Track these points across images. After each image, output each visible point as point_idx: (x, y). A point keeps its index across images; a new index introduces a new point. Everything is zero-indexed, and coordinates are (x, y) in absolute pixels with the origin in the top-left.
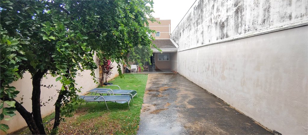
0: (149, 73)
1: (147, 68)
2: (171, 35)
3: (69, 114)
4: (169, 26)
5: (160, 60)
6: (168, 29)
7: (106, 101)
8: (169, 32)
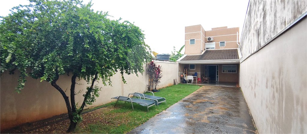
0: (204, 85)
1: (207, 80)
2: (239, 43)
3: (90, 103)
4: (237, 34)
5: (224, 71)
6: (235, 38)
7: (133, 102)
8: (237, 41)
